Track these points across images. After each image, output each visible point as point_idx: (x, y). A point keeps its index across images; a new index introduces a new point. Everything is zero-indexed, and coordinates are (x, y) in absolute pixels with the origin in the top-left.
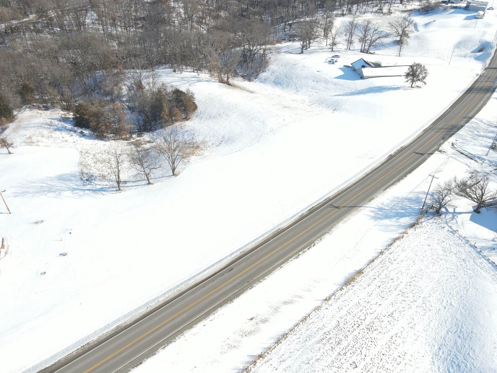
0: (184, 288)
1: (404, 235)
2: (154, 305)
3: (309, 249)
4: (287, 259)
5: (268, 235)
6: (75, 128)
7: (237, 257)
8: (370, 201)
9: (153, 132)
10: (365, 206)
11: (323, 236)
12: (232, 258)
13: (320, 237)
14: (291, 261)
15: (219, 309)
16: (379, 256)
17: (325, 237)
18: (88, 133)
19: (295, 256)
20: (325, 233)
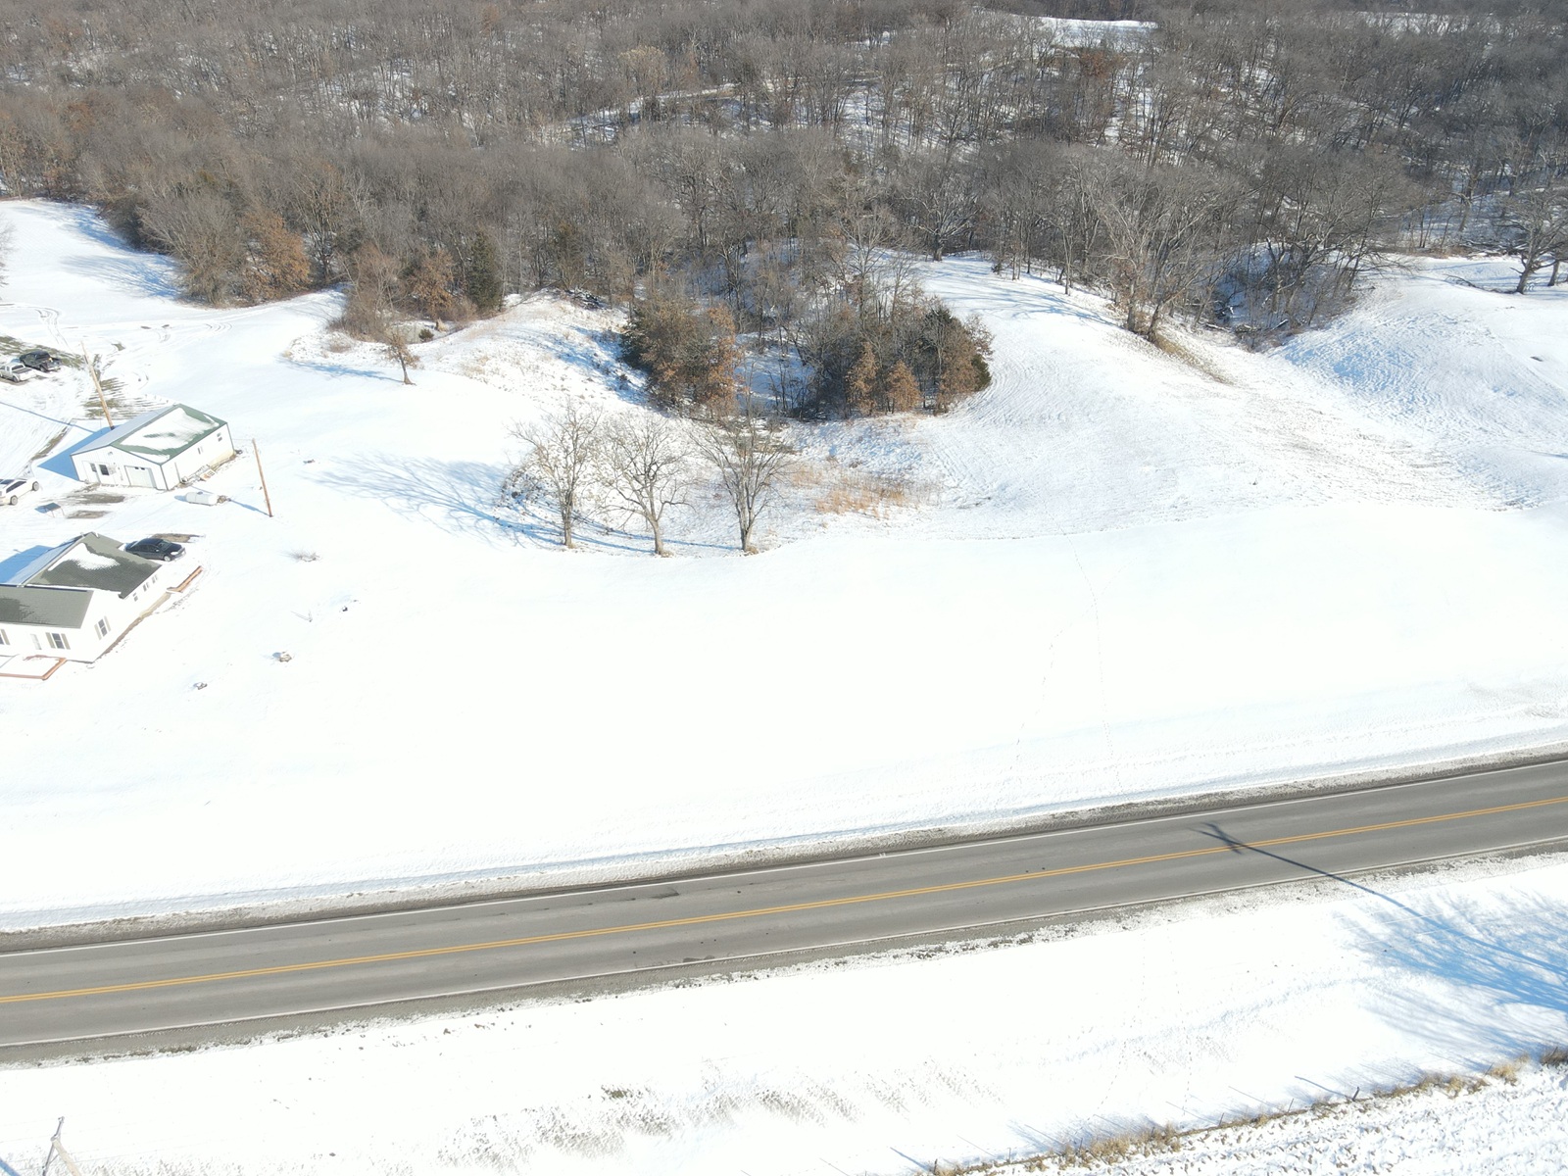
0: (493, 884)
1: (1488, 1079)
2: (372, 896)
3: (995, 945)
4: (882, 941)
5: (886, 833)
6: (618, 365)
7: (722, 863)
8: (1402, 872)
9: (816, 424)
10: (1363, 884)
11: (1086, 924)
12: (707, 860)
13: (1071, 924)
14: (895, 957)
15: (530, 1001)
16: (1300, 1116)
17: (1093, 928)
18: (640, 386)
19: (922, 947)
20: (1104, 916)
